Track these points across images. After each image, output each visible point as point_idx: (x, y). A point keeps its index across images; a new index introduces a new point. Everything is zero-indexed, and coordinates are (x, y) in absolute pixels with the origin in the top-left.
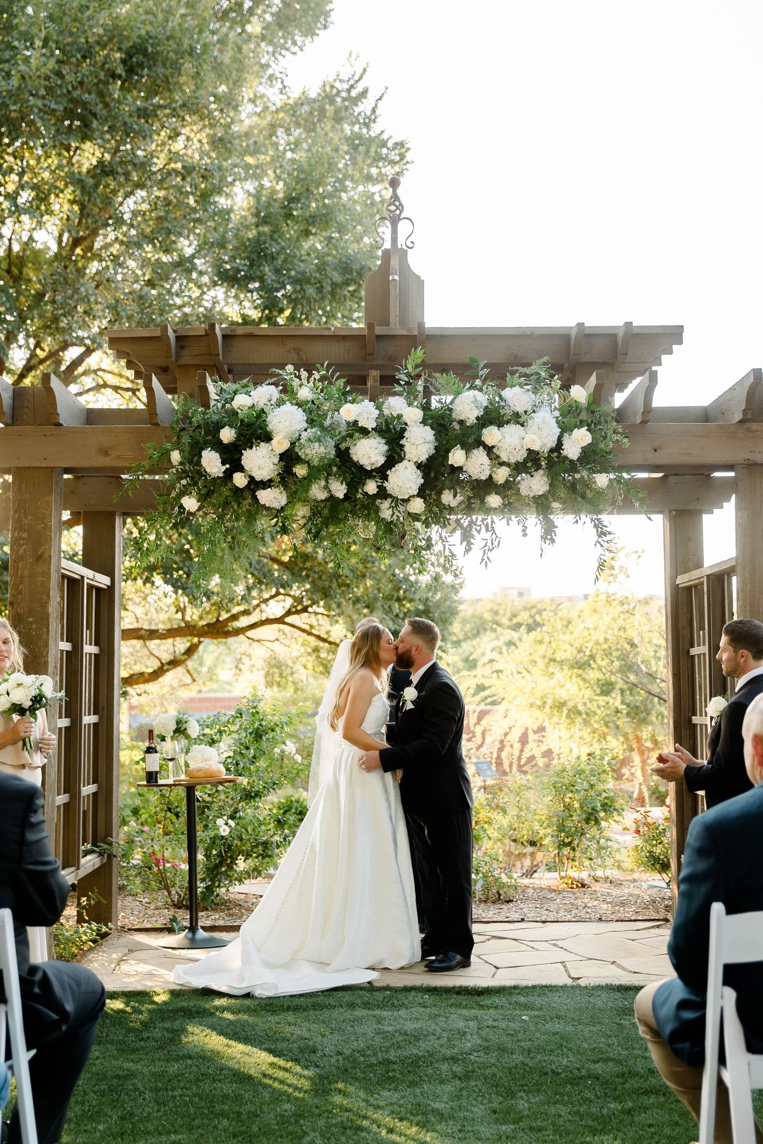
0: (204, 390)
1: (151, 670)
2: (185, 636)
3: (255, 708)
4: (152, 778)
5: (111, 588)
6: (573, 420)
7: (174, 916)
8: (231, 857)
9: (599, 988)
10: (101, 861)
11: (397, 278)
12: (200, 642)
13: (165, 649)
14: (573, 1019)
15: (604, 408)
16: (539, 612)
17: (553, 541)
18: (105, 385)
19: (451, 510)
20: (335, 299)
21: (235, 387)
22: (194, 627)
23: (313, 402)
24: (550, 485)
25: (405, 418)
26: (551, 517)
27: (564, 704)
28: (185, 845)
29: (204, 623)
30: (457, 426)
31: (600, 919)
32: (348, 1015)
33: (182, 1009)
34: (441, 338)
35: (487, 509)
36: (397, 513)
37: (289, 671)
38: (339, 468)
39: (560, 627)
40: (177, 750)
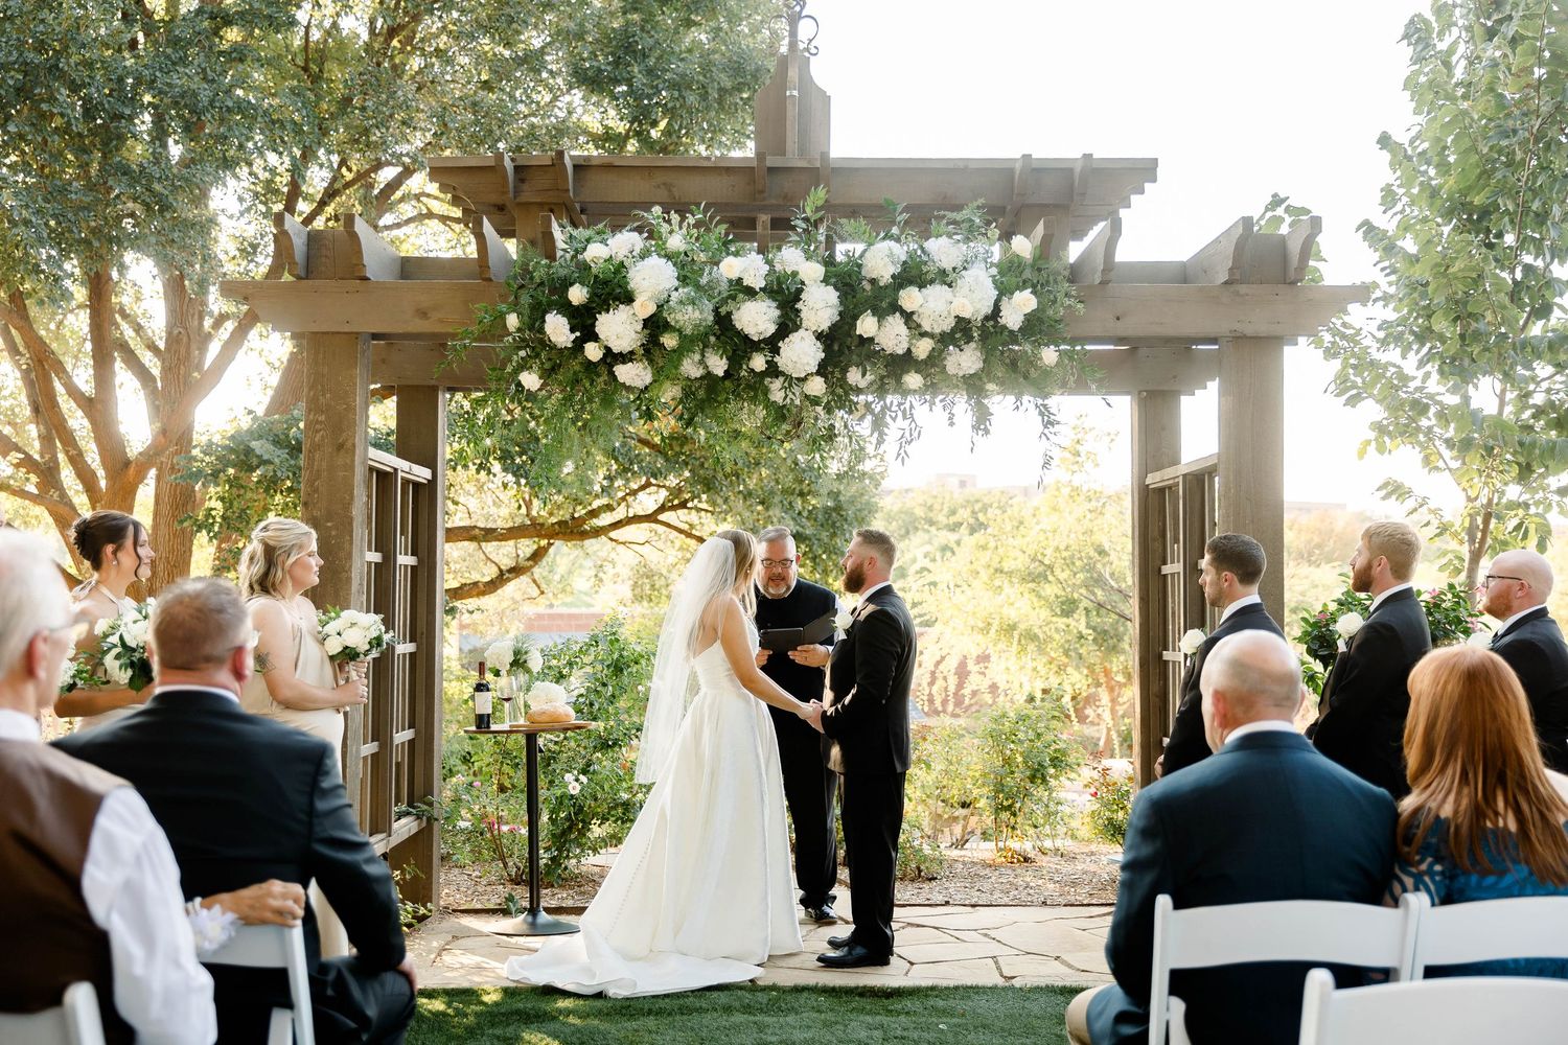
0: (548, 236)
1: (487, 579)
2: (531, 537)
3: (614, 634)
4: (483, 722)
5: (433, 482)
6: (1014, 280)
7: (510, 895)
8: (583, 821)
9: (1037, 989)
10: (419, 825)
11: (795, 93)
12: (550, 545)
13: (505, 553)
14: (1002, 1029)
15: (1054, 265)
16: (984, 509)
17: (987, 432)
18: (430, 215)
19: (858, 391)
20: (723, 109)
21: (586, 233)
22: (542, 525)
23: (686, 254)
24: (984, 361)
25: (802, 276)
26: (986, 401)
27: (1013, 627)
28: (525, 807)
29: (554, 520)
30: (868, 287)
31: (1044, 903)
32: (724, 1021)
33: (518, 1012)
34: (852, 171)
35: (904, 391)
36: (791, 395)
37: (663, 582)
38: (718, 338)
39: (1009, 528)
40: (515, 688)
